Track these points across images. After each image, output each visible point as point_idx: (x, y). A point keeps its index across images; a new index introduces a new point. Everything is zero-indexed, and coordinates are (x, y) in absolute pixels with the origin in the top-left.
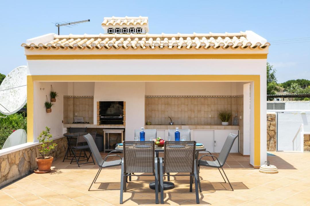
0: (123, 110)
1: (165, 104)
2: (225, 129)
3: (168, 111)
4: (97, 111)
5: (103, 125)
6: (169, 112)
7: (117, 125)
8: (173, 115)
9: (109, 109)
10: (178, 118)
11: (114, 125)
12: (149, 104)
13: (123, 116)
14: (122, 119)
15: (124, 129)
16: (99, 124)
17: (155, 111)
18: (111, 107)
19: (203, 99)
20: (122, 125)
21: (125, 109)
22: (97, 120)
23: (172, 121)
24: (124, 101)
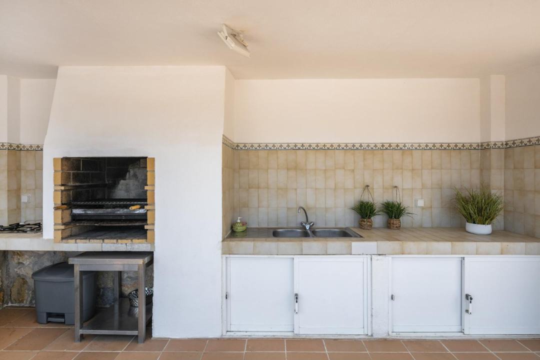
0: (146, 188)
1: (288, 169)
2: (502, 254)
3: (296, 189)
4: (55, 191)
5: (74, 241)
6: (298, 191)
7: (125, 241)
8: (310, 200)
9: (122, 182)
10: (326, 209)
11: (115, 241)
12: (240, 168)
13: (146, 207)
14: (143, 218)
15: (151, 254)
16: (62, 239)
17: (259, 188)
18: (130, 178)
19: (397, 155)
20: (144, 241)
21: (153, 185)
22: (55, 224)
23: (310, 220)
24: (149, 156)
